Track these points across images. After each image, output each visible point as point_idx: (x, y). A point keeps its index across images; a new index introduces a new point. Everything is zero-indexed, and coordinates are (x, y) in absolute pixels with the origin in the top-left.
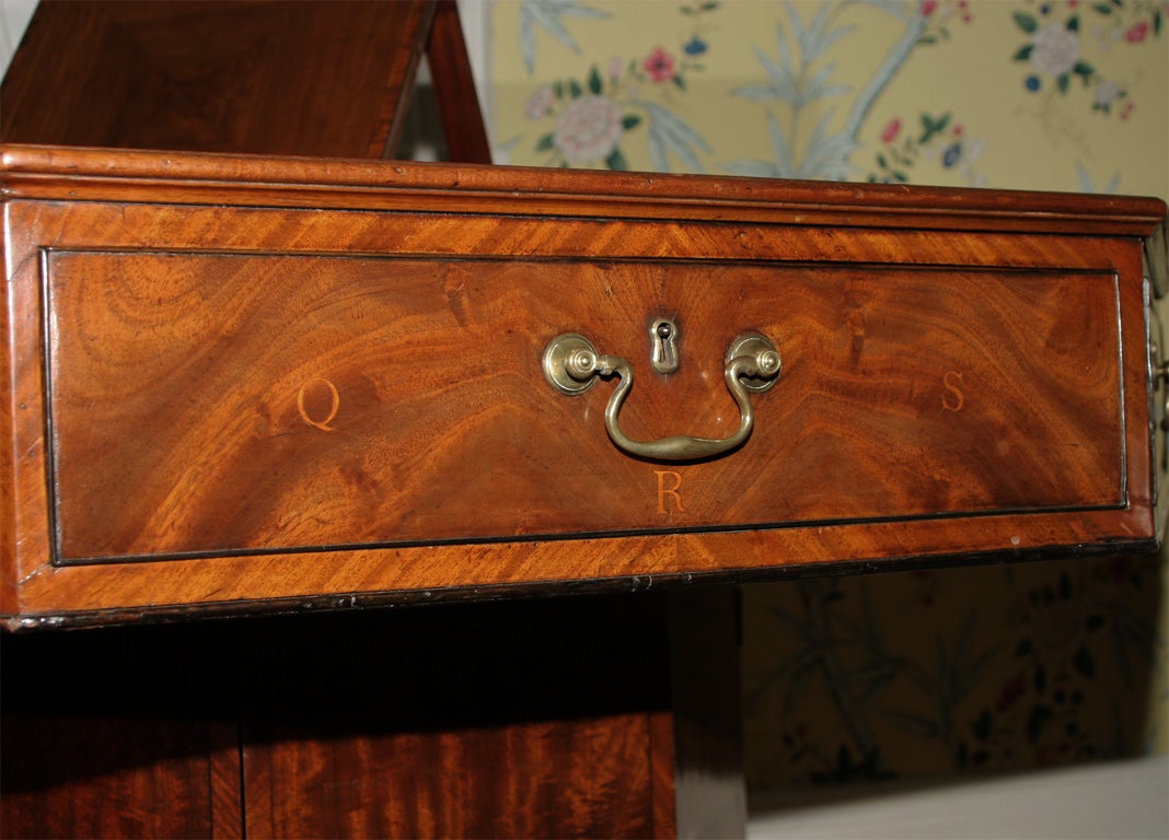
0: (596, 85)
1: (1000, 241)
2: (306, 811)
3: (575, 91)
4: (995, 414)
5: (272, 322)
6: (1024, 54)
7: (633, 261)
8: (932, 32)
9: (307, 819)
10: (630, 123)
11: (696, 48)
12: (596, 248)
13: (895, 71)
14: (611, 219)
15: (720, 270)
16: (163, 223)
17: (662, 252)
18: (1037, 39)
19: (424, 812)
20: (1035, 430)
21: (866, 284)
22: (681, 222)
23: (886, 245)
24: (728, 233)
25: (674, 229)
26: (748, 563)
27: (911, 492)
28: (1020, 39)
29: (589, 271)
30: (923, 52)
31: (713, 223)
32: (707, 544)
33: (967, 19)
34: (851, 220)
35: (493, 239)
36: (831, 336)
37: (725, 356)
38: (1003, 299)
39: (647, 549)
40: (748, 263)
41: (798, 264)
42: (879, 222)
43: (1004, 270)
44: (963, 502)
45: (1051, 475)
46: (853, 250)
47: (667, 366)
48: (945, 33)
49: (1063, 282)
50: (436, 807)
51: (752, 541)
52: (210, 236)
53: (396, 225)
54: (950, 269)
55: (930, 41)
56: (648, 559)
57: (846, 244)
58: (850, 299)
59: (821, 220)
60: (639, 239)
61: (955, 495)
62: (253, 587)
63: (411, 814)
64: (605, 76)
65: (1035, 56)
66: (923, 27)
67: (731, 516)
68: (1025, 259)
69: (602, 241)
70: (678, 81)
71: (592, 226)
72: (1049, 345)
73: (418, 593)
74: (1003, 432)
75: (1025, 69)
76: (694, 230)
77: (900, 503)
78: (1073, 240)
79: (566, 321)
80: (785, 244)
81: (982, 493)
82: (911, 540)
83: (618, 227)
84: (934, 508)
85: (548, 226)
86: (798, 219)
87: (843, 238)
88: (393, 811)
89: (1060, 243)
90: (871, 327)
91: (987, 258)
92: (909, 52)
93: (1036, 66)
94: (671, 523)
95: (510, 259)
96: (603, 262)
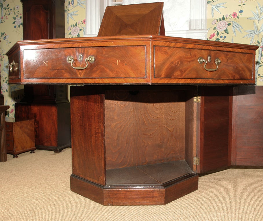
0: (224, 19)
1: (242, 50)
3: (220, 20)
4: (240, 69)
5: (174, 54)
7: (207, 50)
10: (229, 25)
11: (241, 11)
12: (203, 48)
14: (205, 45)
15: (215, 51)
16: (165, 43)
17: (209, 49)
20: (244, 71)
21: (229, 53)
22: (212, 46)
23: (231, 49)
24: (216, 47)
25: (211, 47)
26: (216, 83)
27: (232, 76)
29: (203, 51)
31: (214, 46)
32: (213, 80)
34: (228, 46)
35: (194, 47)
36: (225, 59)
37: (215, 61)
38: (242, 56)
39: (207, 80)
40: (217, 51)
41: (222, 51)
42: (230, 47)
43: (242, 53)
44: (237, 78)
45: (245, 76)
46: (227, 50)
47: (210, 61)
49: (248, 55)
51: (217, 81)
52: (169, 45)
53: (185, 45)
54: (237, 52)
56: (207, 82)
57: (227, 49)
58: (227, 55)
59: (225, 46)
60: (207, 47)
61: (236, 77)
62: (171, 82)
64: (225, 18)
67: (215, 78)
68: (244, 52)
69: (204, 47)
70: (238, 17)
71: (203, 46)
72: (246, 61)
73: (186, 84)
74: (241, 71)
76: (212, 47)
77: (231, 78)
78: (249, 50)
79: (200, 56)
80: (221, 49)
81: (239, 78)
82: (232, 82)
83: (205, 46)
84: (234, 78)
85: (199, 46)
86: (223, 46)
87: (226, 48)
89: (248, 50)
90: (229, 58)
91: (240, 51)
94: (209, 78)
95: (195, 49)
96: (204, 50)
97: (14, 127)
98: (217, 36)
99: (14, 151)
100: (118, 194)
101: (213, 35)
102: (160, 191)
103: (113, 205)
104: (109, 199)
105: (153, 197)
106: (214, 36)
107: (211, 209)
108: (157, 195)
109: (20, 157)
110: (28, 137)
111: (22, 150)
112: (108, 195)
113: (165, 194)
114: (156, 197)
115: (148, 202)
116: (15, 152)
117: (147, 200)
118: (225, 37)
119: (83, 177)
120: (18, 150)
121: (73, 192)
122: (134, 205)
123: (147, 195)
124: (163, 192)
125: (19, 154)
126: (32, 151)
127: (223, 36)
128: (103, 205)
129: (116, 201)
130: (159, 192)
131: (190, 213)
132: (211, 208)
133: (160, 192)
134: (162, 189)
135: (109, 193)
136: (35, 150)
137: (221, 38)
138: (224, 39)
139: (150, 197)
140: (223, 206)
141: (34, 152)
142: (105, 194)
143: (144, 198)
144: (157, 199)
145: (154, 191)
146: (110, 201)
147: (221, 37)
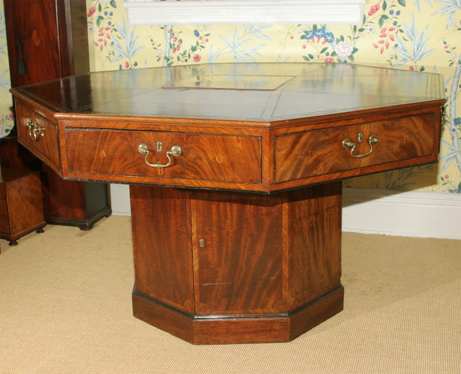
97: (7, 191)
98: (383, 11)
99: (10, 234)
100: (216, 326)
101: (375, 8)
102: (283, 321)
103: (208, 344)
104: (202, 335)
105: (271, 330)
106: (377, 10)
107: (364, 349)
108: (278, 328)
109: (21, 243)
110: (32, 206)
111: (24, 231)
112: (199, 328)
113: (290, 325)
114: (276, 330)
115: (263, 338)
116: (12, 235)
117: (262, 335)
118: (398, 13)
119: (155, 296)
120: (18, 231)
121: (138, 320)
122: (242, 343)
123: (262, 328)
124: (288, 322)
125: (18, 239)
126: (40, 230)
127: (395, 10)
128: (193, 343)
129: (213, 338)
130: (281, 322)
131: (330, 358)
132: (364, 346)
133: (283, 323)
134: (286, 318)
135: (203, 326)
136: (45, 226)
137: (391, 14)
138: (397, 16)
139: (267, 331)
140: (382, 344)
141: (43, 231)
142: (195, 327)
143: (257, 332)
144: (277, 333)
145: (272, 322)
146: (203, 338)
147: (391, 12)
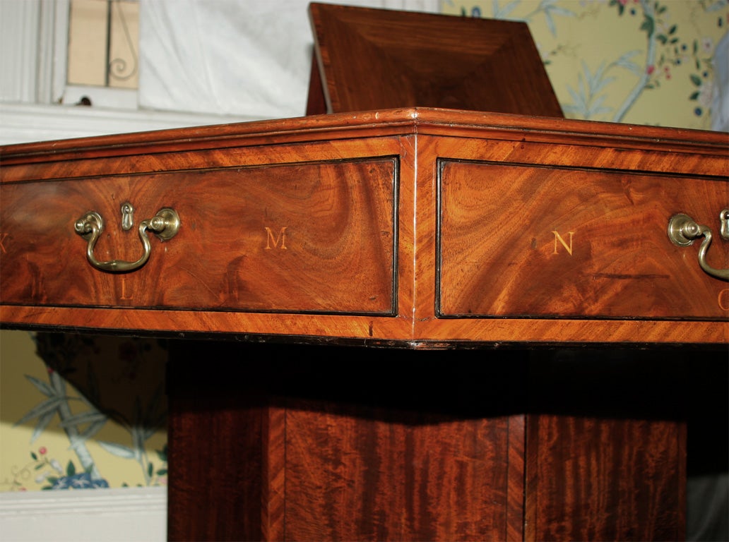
2: (550, 460)
6: (695, 96)
8: (652, 83)
9: (550, 464)
13: (633, 101)
18: (701, 89)
19: (594, 462)
28: (693, 89)
30: (647, 93)
33: (668, 77)
48: (658, 84)
50: (598, 459)
55: (649, 87)
63: (589, 464)
65: (700, 98)
66: (648, 80)
75: (695, 104)
88: (582, 462)
92: (640, 92)
93: (700, 102)
